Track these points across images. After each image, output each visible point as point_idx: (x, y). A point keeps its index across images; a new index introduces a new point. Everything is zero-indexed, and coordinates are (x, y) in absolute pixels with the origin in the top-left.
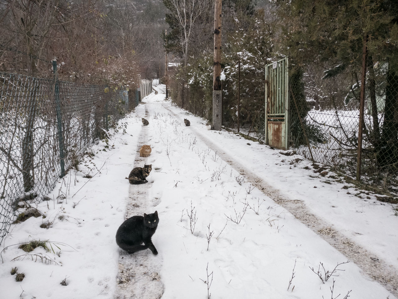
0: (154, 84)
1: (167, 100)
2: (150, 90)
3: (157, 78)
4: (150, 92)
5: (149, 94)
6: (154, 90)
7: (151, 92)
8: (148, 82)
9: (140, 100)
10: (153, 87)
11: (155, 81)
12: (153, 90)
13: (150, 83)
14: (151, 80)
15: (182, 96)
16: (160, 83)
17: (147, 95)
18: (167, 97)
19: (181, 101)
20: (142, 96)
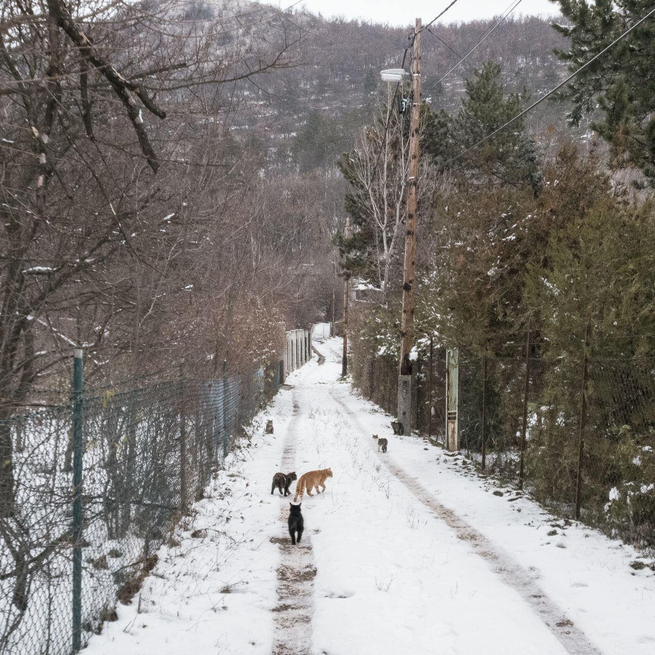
0: (317, 337)
1: (345, 379)
2: (307, 352)
3: (326, 320)
4: (306, 359)
5: (302, 364)
6: (315, 352)
7: (307, 357)
8: (301, 334)
9: (282, 381)
10: (314, 344)
11: (321, 329)
12: (313, 354)
13: (307, 336)
14: (309, 329)
15: (371, 374)
16: (333, 334)
17: (298, 367)
18: (344, 373)
19: (368, 384)
20: (286, 370)
